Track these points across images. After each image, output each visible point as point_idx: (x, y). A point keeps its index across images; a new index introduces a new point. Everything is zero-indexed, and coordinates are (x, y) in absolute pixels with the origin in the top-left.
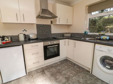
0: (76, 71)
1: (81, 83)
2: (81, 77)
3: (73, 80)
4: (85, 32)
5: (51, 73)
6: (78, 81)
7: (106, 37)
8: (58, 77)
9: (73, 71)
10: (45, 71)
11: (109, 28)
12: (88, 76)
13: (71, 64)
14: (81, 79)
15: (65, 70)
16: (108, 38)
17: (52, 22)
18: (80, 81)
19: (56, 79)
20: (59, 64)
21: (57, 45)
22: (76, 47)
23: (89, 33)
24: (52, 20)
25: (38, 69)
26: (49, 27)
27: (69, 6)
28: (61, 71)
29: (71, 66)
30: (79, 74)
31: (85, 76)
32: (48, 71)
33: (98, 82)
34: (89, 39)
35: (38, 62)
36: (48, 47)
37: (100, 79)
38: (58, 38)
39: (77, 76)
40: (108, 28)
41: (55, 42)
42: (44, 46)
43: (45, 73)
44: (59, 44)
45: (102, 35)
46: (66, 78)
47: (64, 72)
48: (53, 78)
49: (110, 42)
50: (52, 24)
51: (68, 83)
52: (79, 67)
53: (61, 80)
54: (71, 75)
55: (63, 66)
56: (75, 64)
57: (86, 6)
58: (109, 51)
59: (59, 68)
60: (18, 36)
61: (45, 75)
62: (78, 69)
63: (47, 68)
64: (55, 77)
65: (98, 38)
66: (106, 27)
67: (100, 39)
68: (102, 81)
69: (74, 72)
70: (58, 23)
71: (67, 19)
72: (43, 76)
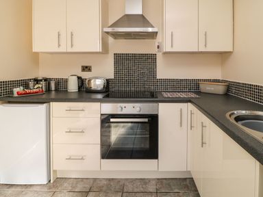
17: (159, 47)
21: (146, 120)
35: (82, 159)
36: (112, 120)
42: (102, 115)
60: (66, 81)
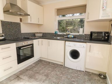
0: (52, 67)
1: (58, 75)
2: (57, 71)
3: (51, 75)
4: (56, 32)
5: (28, 76)
6: (56, 74)
7: (71, 36)
8: (37, 77)
9: (49, 68)
10: (20, 76)
11: (70, 29)
12: (62, 69)
13: (46, 63)
14: (58, 72)
15: (43, 69)
16: (72, 36)
17: (21, 20)
18: (58, 74)
19: (36, 80)
20: (34, 65)
21: (31, 46)
22: (50, 46)
23: (59, 33)
24: (21, 17)
25: (9, 77)
26: (18, 25)
27: (38, 5)
28: (38, 71)
29: (47, 65)
30: (55, 69)
31: (60, 69)
32: (24, 76)
33: (69, 70)
34: (60, 38)
35: (11, 68)
36: (22, 48)
37: (70, 69)
38: (31, 38)
39: (54, 71)
40: (68, 28)
41: (29, 42)
42: (16, 48)
43: (21, 78)
44: (33, 44)
45: (68, 34)
46: (45, 75)
47: (41, 71)
48: (32, 80)
49: (74, 39)
50: (22, 22)
51: (49, 78)
52: (54, 64)
53: (41, 78)
54: (49, 71)
55: (39, 67)
56: (49, 63)
57: (55, 9)
58: (75, 45)
59: (35, 69)
61: (21, 80)
62: (53, 66)
63: (21, 73)
64: (34, 78)
65: (66, 37)
66: (67, 28)
67: (68, 38)
68: (72, 69)
69: (51, 69)
70: (29, 22)
71: (39, 18)
72: (21, 81)
